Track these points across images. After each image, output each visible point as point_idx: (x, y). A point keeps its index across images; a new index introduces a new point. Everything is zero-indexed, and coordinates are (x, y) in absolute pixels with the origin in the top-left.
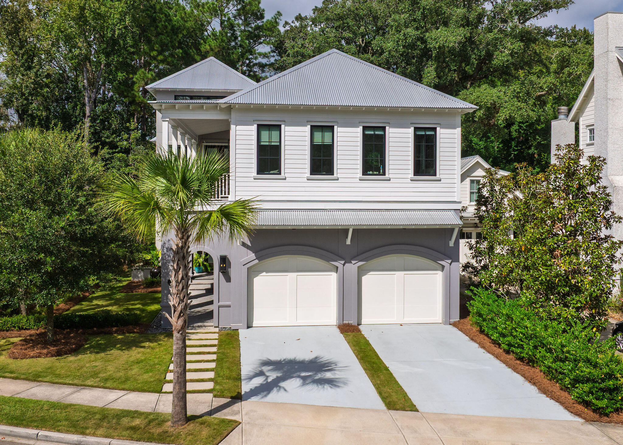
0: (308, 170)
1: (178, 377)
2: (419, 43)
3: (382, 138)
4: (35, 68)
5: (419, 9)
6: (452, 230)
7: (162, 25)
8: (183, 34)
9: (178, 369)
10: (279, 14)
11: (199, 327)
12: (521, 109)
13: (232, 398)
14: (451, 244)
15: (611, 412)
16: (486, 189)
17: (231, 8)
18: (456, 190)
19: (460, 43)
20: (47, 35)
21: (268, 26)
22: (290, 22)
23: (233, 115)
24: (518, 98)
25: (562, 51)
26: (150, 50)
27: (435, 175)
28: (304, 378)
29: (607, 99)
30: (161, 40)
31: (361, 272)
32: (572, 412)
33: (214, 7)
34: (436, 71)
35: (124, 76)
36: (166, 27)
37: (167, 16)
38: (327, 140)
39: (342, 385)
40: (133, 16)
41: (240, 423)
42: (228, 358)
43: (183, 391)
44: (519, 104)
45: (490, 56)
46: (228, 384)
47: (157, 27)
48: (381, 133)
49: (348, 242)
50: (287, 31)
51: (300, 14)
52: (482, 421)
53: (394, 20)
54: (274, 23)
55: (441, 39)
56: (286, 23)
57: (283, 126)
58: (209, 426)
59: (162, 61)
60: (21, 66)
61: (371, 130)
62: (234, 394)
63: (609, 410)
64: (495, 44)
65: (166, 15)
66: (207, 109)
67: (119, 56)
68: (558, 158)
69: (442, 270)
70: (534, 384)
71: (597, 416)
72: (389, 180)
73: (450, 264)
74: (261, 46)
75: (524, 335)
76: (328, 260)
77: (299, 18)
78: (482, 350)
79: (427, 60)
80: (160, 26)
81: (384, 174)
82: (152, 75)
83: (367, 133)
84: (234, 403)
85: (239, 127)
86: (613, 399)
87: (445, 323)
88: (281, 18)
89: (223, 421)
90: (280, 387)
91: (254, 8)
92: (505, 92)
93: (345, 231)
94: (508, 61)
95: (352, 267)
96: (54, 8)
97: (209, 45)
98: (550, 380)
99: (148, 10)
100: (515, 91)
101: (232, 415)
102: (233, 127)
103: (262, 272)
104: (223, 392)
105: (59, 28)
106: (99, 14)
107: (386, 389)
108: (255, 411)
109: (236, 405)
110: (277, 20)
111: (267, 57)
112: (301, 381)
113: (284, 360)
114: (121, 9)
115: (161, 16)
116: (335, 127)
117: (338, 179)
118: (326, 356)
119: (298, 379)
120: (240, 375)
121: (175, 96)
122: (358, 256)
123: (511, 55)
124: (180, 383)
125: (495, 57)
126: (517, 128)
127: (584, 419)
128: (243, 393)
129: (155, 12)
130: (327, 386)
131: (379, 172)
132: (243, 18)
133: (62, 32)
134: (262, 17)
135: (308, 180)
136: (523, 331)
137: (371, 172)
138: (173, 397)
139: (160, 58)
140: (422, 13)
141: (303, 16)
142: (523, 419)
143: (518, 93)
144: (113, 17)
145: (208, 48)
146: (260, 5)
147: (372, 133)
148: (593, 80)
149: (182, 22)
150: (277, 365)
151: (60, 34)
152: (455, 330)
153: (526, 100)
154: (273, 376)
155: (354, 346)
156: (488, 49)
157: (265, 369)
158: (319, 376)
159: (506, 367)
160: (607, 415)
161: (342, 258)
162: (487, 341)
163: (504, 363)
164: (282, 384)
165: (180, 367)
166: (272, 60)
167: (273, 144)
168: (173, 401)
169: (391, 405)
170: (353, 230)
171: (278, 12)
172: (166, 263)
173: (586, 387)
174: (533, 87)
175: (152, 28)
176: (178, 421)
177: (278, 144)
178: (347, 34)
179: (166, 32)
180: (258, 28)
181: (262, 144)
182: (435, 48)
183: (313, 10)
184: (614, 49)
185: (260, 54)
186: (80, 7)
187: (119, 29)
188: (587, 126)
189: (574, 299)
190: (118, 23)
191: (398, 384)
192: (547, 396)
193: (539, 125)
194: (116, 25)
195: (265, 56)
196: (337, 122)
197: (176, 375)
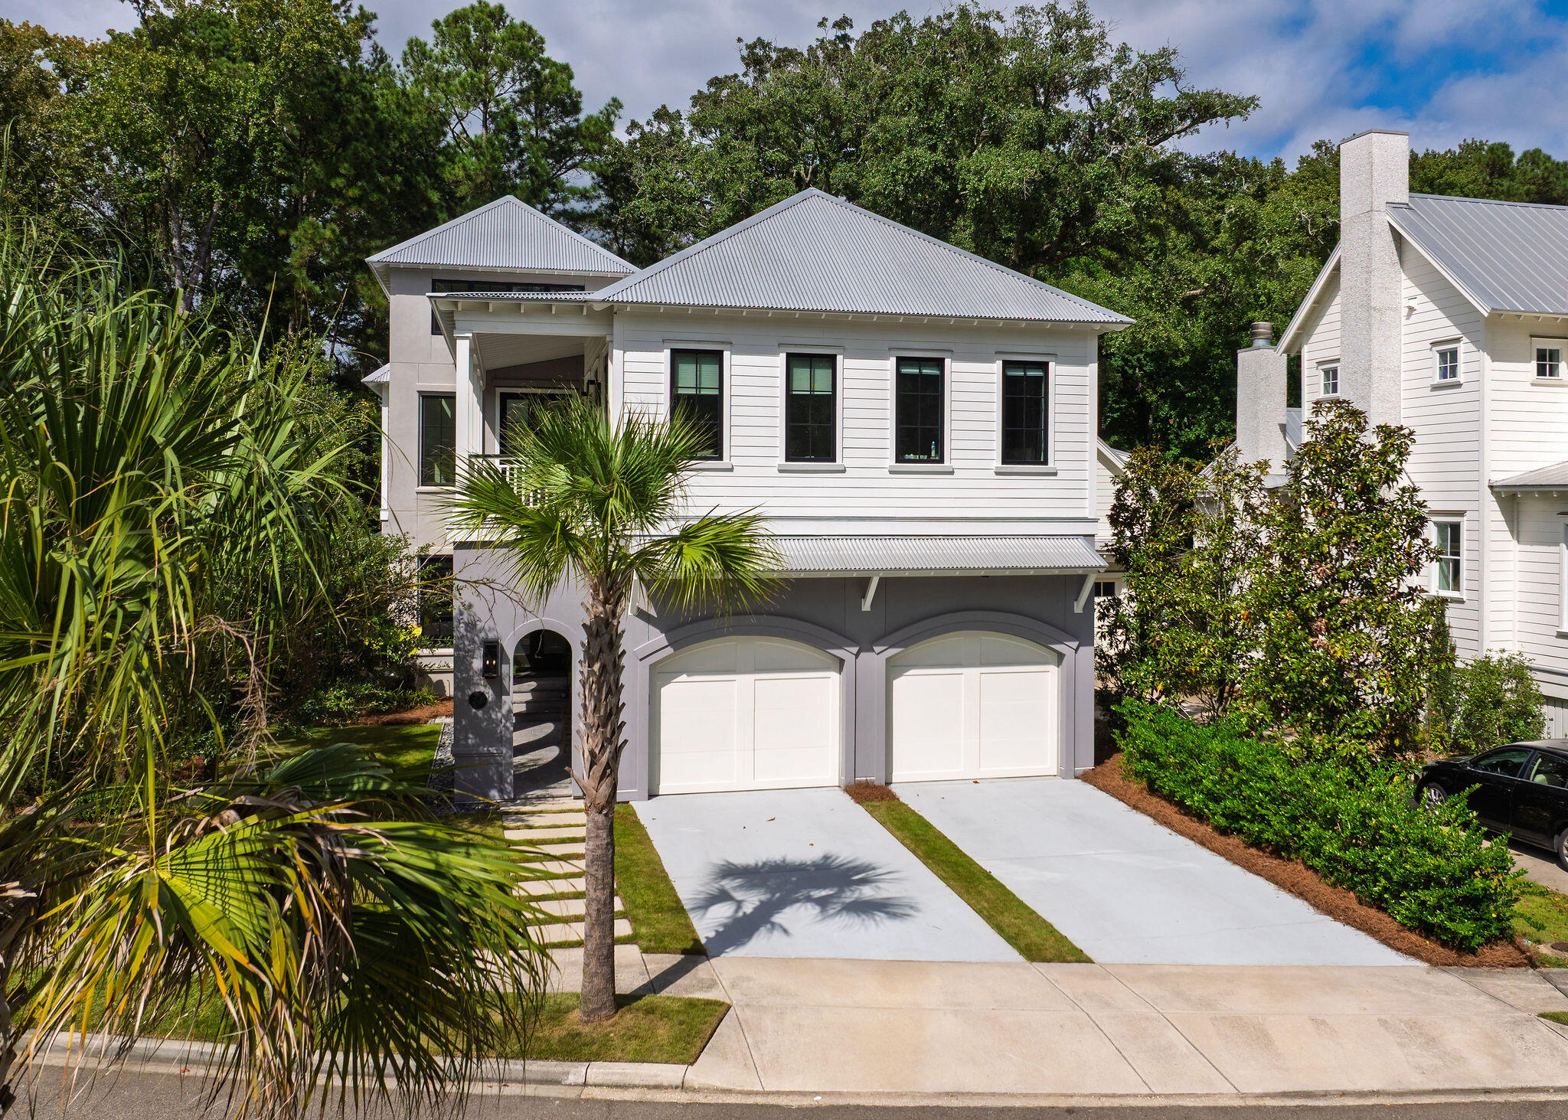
0: (781, 451)
1: (598, 910)
2: (938, 180)
3: (936, 384)
4: (56, 207)
5: (941, 104)
6: (1081, 579)
7: (357, 119)
8: (401, 142)
9: (598, 893)
10: (616, 104)
11: (538, 798)
12: (1154, 324)
13: (684, 952)
14: (1078, 608)
15: (1479, 945)
16: (1129, 492)
17: (508, 86)
18: (1086, 493)
19: (1032, 182)
20: (86, 132)
21: (592, 129)
22: (642, 122)
23: (618, 327)
24: (1148, 300)
25: (1242, 207)
26: (327, 174)
27: (1045, 463)
28: (823, 903)
29: (1369, 308)
30: (356, 153)
31: (894, 669)
32: (1398, 949)
33: (473, 84)
34: (974, 240)
35: (261, 231)
36: (366, 123)
37: (367, 99)
38: (822, 386)
39: (911, 912)
40: (290, 96)
41: (729, 1007)
42: (637, 865)
43: (609, 941)
44: (1151, 314)
45: (1087, 212)
46: (665, 923)
47: (345, 122)
48: (935, 372)
49: (866, 606)
50: (632, 143)
51: (664, 107)
52: (1233, 976)
53: (884, 129)
54: (605, 123)
55: (990, 172)
56: (634, 125)
57: (726, 354)
58: (666, 1014)
59: (358, 201)
60: (23, 202)
61: (911, 366)
62: (689, 945)
63: (1478, 940)
64: (1099, 188)
65: (364, 97)
66: (560, 314)
67: (249, 187)
68: (1313, 429)
69: (1059, 663)
70: (1301, 895)
71: (1453, 955)
72: (952, 473)
73: (1076, 650)
74: (572, 173)
75: (1267, 794)
76: (823, 645)
77: (662, 115)
78: (1164, 831)
79: (955, 218)
80: (353, 122)
81: (941, 461)
82: (333, 231)
83: (904, 371)
84: (696, 964)
85: (630, 356)
86: (1481, 919)
87: (1064, 774)
88: (621, 112)
89: (692, 1004)
90: (773, 924)
91: (559, 87)
92: (1120, 289)
93: (861, 583)
94: (1128, 223)
95: (875, 660)
96: (100, 71)
97: (464, 168)
98: (1334, 885)
99: (323, 84)
100: (1141, 285)
101: (701, 989)
102: (617, 354)
103: (681, 673)
104: (662, 941)
105: (117, 118)
106: (205, 89)
107: (1006, 919)
108: (749, 979)
109: (700, 966)
110: (612, 117)
111: (587, 198)
112: (818, 909)
113: (764, 864)
114: (262, 80)
115: (354, 99)
116: (839, 358)
117: (844, 471)
118: (845, 853)
119: (809, 905)
120: (678, 901)
121: (434, 282)
122: (886, 635)
123: (1135, 210)
124: (603, 923)
125: (1098, 214)
126: (1120, 363)
127: (1429, 961)
128: (703, 941)
129: (338, 90)
130: (880, 916)
131: (930, 456)
132: (533, 109)
133: (124, 127)
134: (576, 108)
135: (781, 471)
136: (1263, 786)
137: (912, 456)
138: (587, 955)
139: (353, 192)
140: (947, 117)
141: (671, 110)
142: (1310, 968)
143: (1149, 290)
144: (244, 97)
145: (461, 173)
146: (573, 83)
147: (917, 371)
148: (1337, 268)
149: (398, 115)
150: (752, 875)
151: (120, 131)
152: (1090, 788)
153: (1162, 306)
154: (751, 901)
155: (899, 829)
156: (1086, 198)
157: (728, 884)
158: (850, 896)
159: (1229, 863)
160: (1473, 951)
161: (854, 641)
162: (1170, 811)
163: (1221, 855)
164: (777, 918)
165: (603, 889)
166: (595, 206)
167: (704, 392)
168: (586, 965)
169: (1033, 953)
170: (881, 579)
171: (614, 100)
172: (465, 657)
173: (1430, 897)
174: (1177, 280)
175: (333, 126)
176: (600, 1009)
177: (716, 392)
178: (773, 154)
179: (365, 136)
180: (567, 132)
181: (681, 391)
182: (976, 191)
183: (693, 97)
184: (1383, 207)
185: (573, 191)
186: (168, 69)
187: (257, 125)
188: (1320, 363)
189: (1358, 719)
190: (254, 112)
191: (1026, 908)
192: (1336, 919)
193: (1177, 358)
194: (251, 116)
195: (584, 195)
196: (844, 349)
197: (594, 906)
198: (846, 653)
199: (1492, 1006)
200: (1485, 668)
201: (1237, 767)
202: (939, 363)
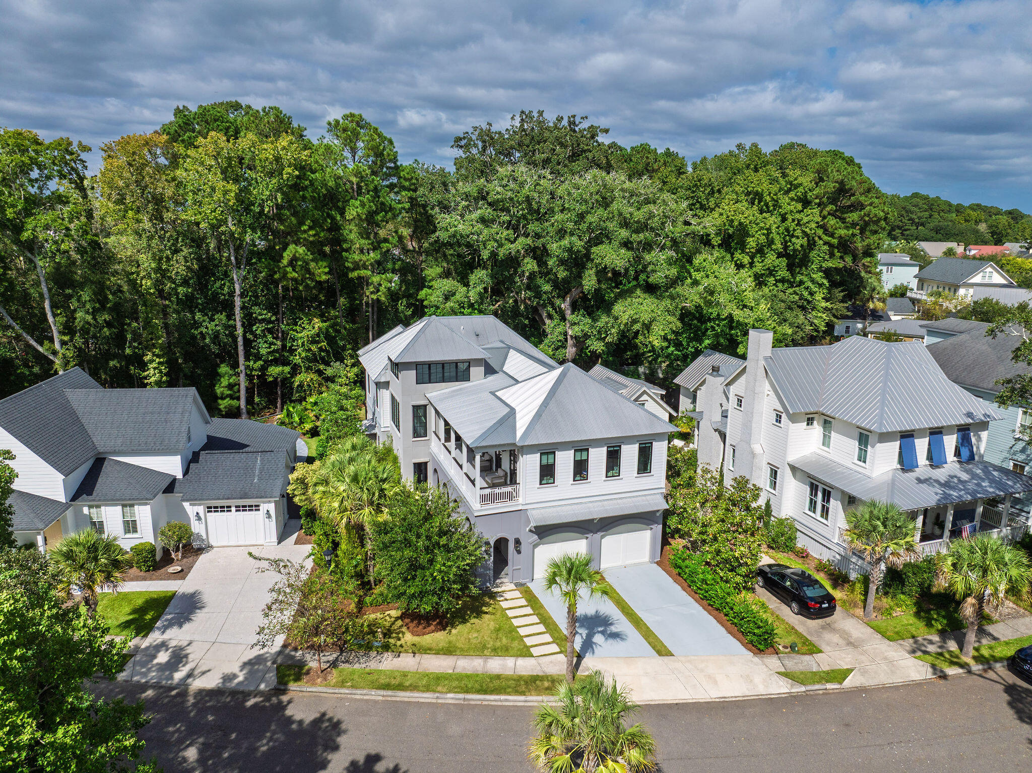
0: (572, 479)
3: (619, 452)
11: (500, 583)
13: (576, 656)
14: (658, 515)
15: (765, 648)
18: (662, 480)
27: (650, 472)
29: (754, 393)
38: (584, 457)
39: (625, 637)
48: (618, 449)
52: (708, 660)
57: (557, 453)
62: (576, 653)
69: (651, 530)
70: (722, 626)
72: (622, 479)
73: (657, 527)
76: (583, 534)
81: (619, 476)
83: (609, 450)
84: (581, 660)
87: (651, 562)
90: (592, 643)
95: (597, 536)
103: (541, 545)
112: (602, 636)
116: (590, 449)
117: (590, 482)
118: (601, 610)
119: (600, 634)
121: (416, 365)
122: (601, 529)
127: (753, 653)
135: (571, 485)
137: (610, 475)
147: (613, 449)
152: (660, 569)
154: (584, 633)
160: (763, 651)
161: (592, 532)
164: (593, 640)
167: (549, 464)
169: (660, 653)
177: (553, 463)
181: (543, 464)
184: (762, 359)
188: (736, 395)
191: (654, 634)
198: (589, 536)
199: (766, 670)
200: (781, 522)
201: (706, 584)
202: (620, 446)
